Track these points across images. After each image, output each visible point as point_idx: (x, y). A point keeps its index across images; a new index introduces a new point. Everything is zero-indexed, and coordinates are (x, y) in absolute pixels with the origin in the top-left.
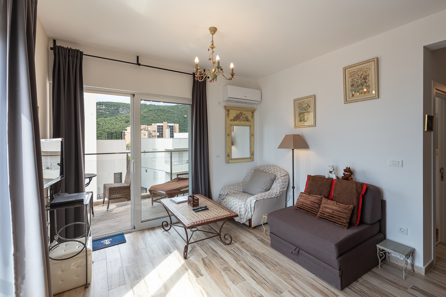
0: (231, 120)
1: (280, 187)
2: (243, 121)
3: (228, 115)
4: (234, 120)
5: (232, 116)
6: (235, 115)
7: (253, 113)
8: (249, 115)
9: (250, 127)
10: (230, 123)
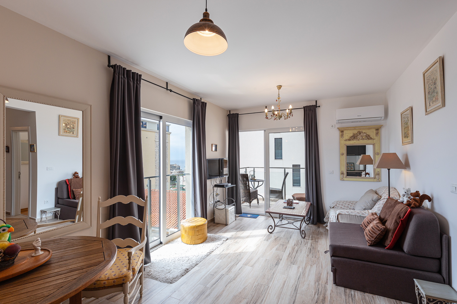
0: (346, 140)
1: (378, 209)
2: (363, 139)
3: (342, 136)
4: (349, 140)
5: (347, 136)
6: (351, 135)
7: (377, 130)
8: (372, 133)
9: (374, 145)
10: (345, 143)
